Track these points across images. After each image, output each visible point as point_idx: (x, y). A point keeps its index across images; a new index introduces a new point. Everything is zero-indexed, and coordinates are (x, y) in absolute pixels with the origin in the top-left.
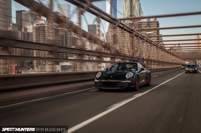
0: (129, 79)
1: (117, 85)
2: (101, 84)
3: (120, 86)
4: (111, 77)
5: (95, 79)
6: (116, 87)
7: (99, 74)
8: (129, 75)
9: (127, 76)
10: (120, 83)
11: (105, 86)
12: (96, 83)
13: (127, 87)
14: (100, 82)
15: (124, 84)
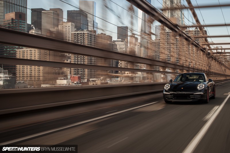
0: (200, 91)
1: (190, 97)
2: (172, 96)
3: (192, 99)
4: (182, 88)
5: (164, 91)
6: (189, 99)
7: (167, 85)
8: (201, 86)
9: (198, 87)
10: (193, 94)
11: (175, 98)
12: (165, 96)
13: (199, 99)
14: (171, 94)
15: (197, 96)
